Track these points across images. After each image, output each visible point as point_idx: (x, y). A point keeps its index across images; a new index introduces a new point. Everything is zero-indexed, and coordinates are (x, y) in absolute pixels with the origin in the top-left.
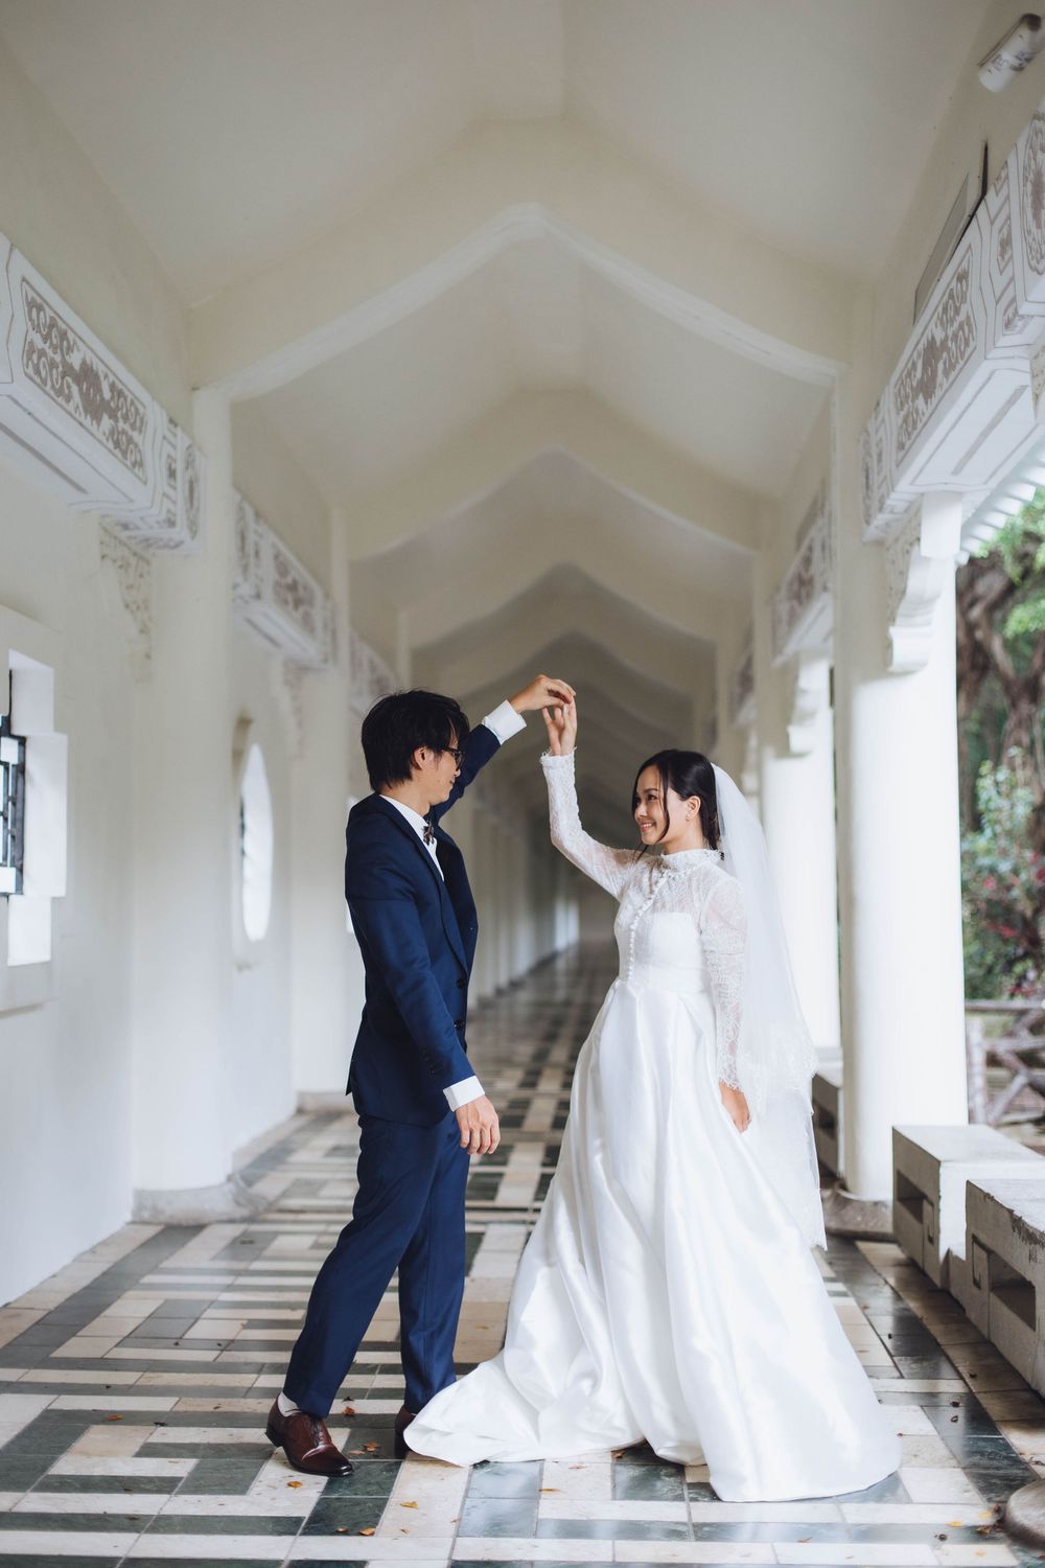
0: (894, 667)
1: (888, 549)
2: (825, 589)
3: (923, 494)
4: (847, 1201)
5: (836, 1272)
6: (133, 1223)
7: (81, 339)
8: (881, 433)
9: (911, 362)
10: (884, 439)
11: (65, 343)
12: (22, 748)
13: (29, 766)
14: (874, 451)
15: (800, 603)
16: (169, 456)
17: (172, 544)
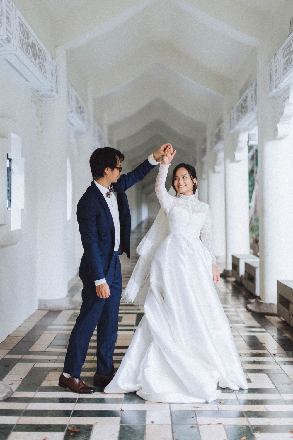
0: (278, 137)
1: (276, 99)
2: (252, 110)
3: (290, 84)
4: (261, 303)
5: (261, 325)
6: (39, 310)
7: (32, 35)
8: (277, 64)
9: (289, 43)
10: (278, 65)
11: (28, 36)
12: (10, 162)
13: (12, 168)
14: (274, 69)
15: (242, 114)
16: (52, 69)
17: (50, 96)
